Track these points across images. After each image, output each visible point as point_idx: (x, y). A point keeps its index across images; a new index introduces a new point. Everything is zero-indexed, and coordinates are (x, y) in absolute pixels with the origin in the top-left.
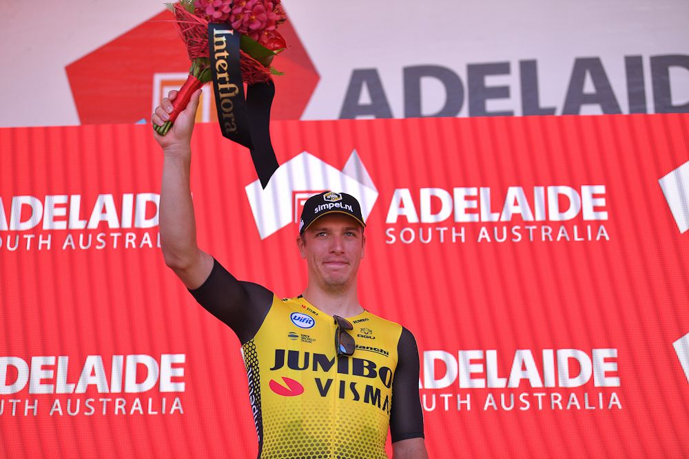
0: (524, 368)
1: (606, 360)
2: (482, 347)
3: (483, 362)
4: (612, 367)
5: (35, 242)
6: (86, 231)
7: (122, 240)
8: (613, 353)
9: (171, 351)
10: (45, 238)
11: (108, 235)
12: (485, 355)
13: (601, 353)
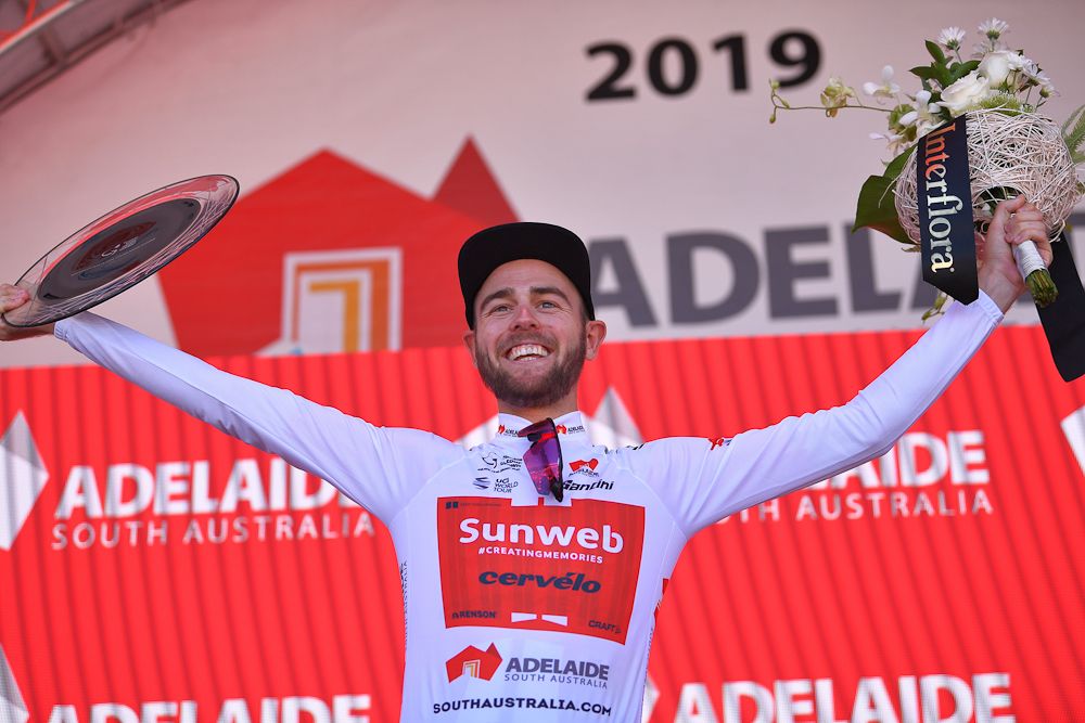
0: (872, 705)
1: (995, 691)
2: (809, 675)
3: (812, 697)
4: (1002, 701)
5: (142, 533)
6: (217, 516)
7: (270, 528)
8: (1003, 680)
9: (351, 690)
10: (158, 527)
11: (251, 520)
12: (814, 687)
13: (987, 681)
